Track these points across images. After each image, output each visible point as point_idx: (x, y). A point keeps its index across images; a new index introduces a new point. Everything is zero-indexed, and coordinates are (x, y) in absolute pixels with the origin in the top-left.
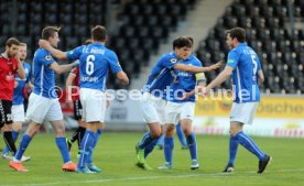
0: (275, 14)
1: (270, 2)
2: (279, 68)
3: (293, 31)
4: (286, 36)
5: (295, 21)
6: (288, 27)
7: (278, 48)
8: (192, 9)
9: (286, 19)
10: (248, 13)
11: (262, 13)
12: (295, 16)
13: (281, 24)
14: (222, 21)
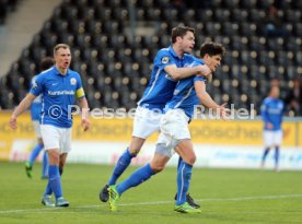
0: (113, 17)
1: (107, 2)
2: (118, 82)
3: (134, 37)
4: (126, 44)
5: (137, 26)
6: (128, 32)
7: (117, 58)
8: (13, 10)
9: (126, 22)
10: (80, 15)
11: (97, 16)
12: (137, 19)
13: (120, 30)
14: (48, 25)
